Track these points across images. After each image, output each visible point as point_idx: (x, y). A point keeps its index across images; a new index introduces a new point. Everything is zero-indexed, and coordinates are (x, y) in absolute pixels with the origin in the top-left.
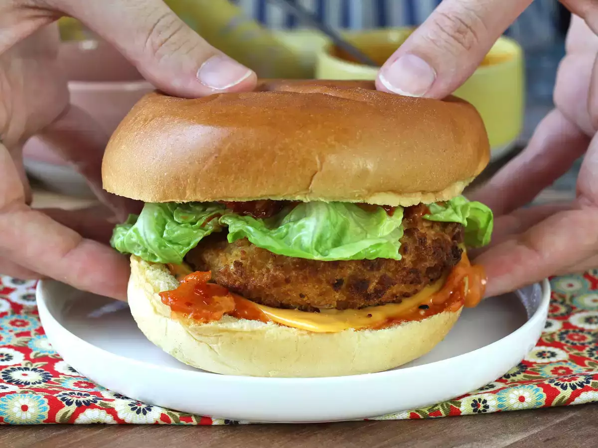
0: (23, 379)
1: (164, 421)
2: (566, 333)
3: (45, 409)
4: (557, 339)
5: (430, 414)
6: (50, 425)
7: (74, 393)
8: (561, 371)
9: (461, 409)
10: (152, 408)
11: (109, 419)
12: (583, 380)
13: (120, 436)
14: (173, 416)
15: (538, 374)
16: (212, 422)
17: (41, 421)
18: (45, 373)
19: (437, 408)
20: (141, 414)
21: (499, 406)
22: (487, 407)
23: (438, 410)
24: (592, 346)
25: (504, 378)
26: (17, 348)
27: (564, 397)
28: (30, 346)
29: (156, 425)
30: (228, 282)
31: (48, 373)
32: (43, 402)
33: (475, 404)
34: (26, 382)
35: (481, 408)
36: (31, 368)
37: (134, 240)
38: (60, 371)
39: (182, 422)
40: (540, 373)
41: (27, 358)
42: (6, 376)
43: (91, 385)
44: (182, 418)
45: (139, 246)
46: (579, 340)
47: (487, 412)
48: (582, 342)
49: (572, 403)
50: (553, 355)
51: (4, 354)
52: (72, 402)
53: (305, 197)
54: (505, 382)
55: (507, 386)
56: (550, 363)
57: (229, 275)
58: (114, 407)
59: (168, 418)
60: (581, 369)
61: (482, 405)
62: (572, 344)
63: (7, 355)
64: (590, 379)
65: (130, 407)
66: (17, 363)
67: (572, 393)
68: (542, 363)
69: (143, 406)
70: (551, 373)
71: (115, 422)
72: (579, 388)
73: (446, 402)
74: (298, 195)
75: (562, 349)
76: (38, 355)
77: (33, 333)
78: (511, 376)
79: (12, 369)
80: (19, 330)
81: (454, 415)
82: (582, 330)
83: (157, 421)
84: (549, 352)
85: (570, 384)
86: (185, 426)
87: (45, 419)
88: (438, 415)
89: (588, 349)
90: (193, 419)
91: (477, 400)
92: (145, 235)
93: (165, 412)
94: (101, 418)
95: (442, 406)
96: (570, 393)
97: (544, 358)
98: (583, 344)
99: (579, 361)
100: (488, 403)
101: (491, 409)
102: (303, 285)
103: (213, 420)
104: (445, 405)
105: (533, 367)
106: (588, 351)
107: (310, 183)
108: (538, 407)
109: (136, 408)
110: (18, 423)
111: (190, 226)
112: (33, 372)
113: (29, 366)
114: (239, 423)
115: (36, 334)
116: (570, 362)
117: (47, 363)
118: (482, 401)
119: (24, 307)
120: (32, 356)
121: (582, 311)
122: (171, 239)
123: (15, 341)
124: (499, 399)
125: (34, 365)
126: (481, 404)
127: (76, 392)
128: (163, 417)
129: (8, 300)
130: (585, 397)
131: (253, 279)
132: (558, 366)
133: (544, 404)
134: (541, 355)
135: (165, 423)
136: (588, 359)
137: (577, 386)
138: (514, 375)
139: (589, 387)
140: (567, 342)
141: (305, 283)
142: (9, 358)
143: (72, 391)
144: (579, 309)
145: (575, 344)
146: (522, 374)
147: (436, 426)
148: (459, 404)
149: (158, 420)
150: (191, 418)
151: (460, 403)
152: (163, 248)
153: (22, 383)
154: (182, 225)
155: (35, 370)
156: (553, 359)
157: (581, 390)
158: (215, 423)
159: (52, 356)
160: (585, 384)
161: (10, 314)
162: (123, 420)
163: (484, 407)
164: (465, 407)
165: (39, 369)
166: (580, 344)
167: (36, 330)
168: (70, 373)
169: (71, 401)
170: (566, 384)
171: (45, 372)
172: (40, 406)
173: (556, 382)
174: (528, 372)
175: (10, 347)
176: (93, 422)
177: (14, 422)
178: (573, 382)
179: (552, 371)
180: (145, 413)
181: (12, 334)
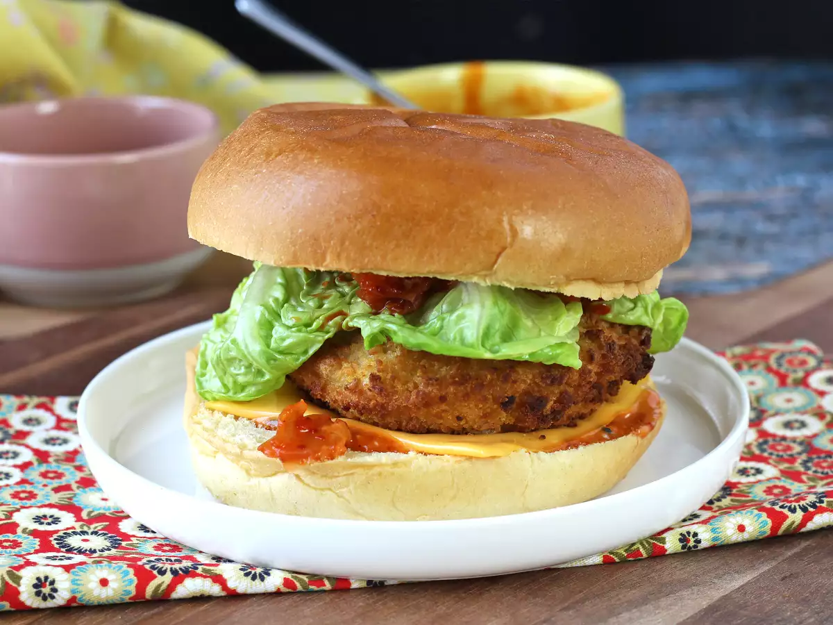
0: (85, 546)
1: (288, 588)
2: (766, 442)
3: (131, 581)
4: (757, 452)
5: (628, 556)
6: (138, 602)
7: (161, 559)
8: (776, 491)
9: (667, 546)
10: (270, 572)
11: (216, 590)
12: (815, 500)
13: (236, 611)
14: (300, 580)
15: (748, 496)
16: (350, 584)
17: (127, 599)
18: (111, 537)
19: (635, 547)
20: (258, 581)
21: (714, 539)
22: (699, 542)
23: (638, 550)
24: (804, 457)
25: (708, 506)
26: (61, 507)
27: (793, 522)
28: (76, 502)
29: (278, 593)
30: (359, 402)
31: (115, 537)
32: (126, 573)
33: (684, 539)
34: (91, 549)
35: (692, 543)
36: (90, 532)
37: (233, 354)
38: (130, 533)
39: (312, 587)
40: (750, 495)
41: (79, 519)
42: (61, 543)
43: (176, 547)
44: (311, 583)
45: (240, 361)
46: (784, 450)
47: (699, 548)
48: (789, 453)
49: (803, 530)
50: (759, 471)
51: (48, 517)
52: (166, 571)
53: (485, 280)
54: (710, 509)
55: (717, 514)
56: (759, 482)
57: (361, 392)
58: (220, 573)
59: (294, 583)
60: (800, 487)
61: (692, 540)
62: (778, 456)
63: (51, 516)
64: (823, 497)
65: (242, 573)
66: (69, 526)
67: (803, 516)
68: (749, 483)
69: (259, 570)
70: (764, 494)
71: (223, 594)
72: (811, 510)
73: (646, 539)
74: (476, 275)
75: (769, 463)
76: (92, 514)
77: (74, 486)
78: (715, 502)
79: (65, 533)
80: (56, 483)
81: (658, 554)
82: (784, 438)
83: (279, 589)
84: (752, 468)
85: (799, 505)
86: (317, 592)
87: (131, 595)
88: (639, 556)
89: (799, 461)
90: (326, 582)
91: (686, 534)
92: (246, 347)
93: (289, 576)
94: (204, 589)
95: (642, 544)
96: (801, 517)
97: (748, 476)
98: (791, 456)
99: (796, 476)
100: (700, 537)
101: (704, 544)
102: (463, 404)
103: (352, 581)
104: (645, 543)
105: (738, 488)
106: (801, 464)
107: (495, 262)
108: (761, 537)
109: (250, 572)
110: (96, 603)
111: (304, 329)
112: (94, 536)
113: (85, 529)
114: (386, 584)
115: (78, 488)
116: (783, 479)
117: (107, 523)
118: (691, 535)
119: (51, 454)
120: (84, 515)
121: (776, 414)
122: (281, 349)
123: (55, 498)
124: (713, 530)
125: (92, 526)
126: (691, 538)
127: (164, 558)
128: (287, 582)
129: (27, 446)
130: (820, 520)
131: (397, 397)
132: (770, 484)
133: (769, 532)
134: (743, 472)
135: (290, 590)
136: (805, 474)
137: (809, 508)
138: (719, 500)
139: (824, 507)
140: (771, 454)
141: (465, 401)
142: (56, 520)
143: (156, 558)
144: (771, 412)
145: (782, 456)
146: (729, 498)
147: (638, 570)
148: (663, 541)
149: (280, 587)
150: (323, 582)
151: (664, 539)
152: (272, 362)
153: (86, 550)
154: (293, 329)
155: (95, 533)
156: (759, 477)
157: (814, 512)
158: (355, 585)
159: (111, 513)
160: (818, 505)
161: (36, 463)
162: (235, 590)
163: (695, 541)
164: (672, 544)
165: (100, 532)
166: (787, 455)
167: (77, 482)
168: (142, 534)
169: (163, 569)
170: (795, 506)
171: (110, 535)
172: (124, 579)
173: (781, 504)
174: (735, 495)
175: (51, 506)
176: (195, 595)
177: (91, 602)
178: (802, 503)
179: (765, 491)
180: (262, 579)
181: (49, 489)
